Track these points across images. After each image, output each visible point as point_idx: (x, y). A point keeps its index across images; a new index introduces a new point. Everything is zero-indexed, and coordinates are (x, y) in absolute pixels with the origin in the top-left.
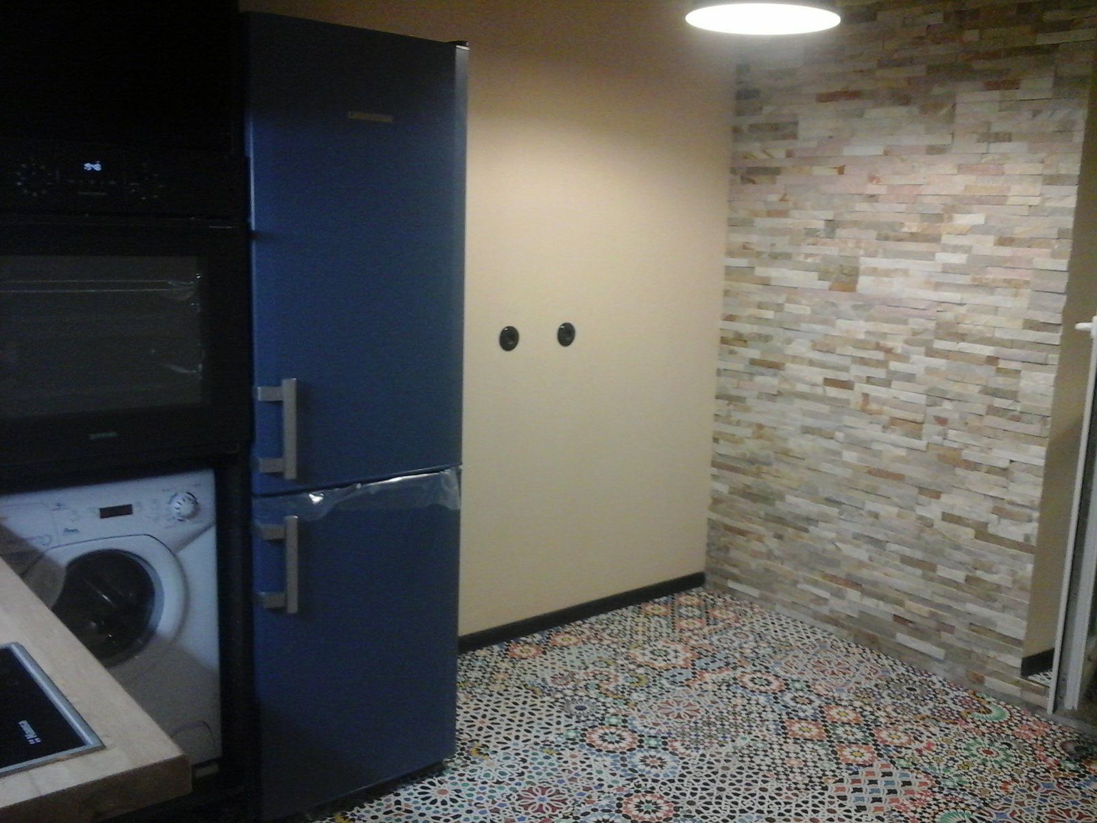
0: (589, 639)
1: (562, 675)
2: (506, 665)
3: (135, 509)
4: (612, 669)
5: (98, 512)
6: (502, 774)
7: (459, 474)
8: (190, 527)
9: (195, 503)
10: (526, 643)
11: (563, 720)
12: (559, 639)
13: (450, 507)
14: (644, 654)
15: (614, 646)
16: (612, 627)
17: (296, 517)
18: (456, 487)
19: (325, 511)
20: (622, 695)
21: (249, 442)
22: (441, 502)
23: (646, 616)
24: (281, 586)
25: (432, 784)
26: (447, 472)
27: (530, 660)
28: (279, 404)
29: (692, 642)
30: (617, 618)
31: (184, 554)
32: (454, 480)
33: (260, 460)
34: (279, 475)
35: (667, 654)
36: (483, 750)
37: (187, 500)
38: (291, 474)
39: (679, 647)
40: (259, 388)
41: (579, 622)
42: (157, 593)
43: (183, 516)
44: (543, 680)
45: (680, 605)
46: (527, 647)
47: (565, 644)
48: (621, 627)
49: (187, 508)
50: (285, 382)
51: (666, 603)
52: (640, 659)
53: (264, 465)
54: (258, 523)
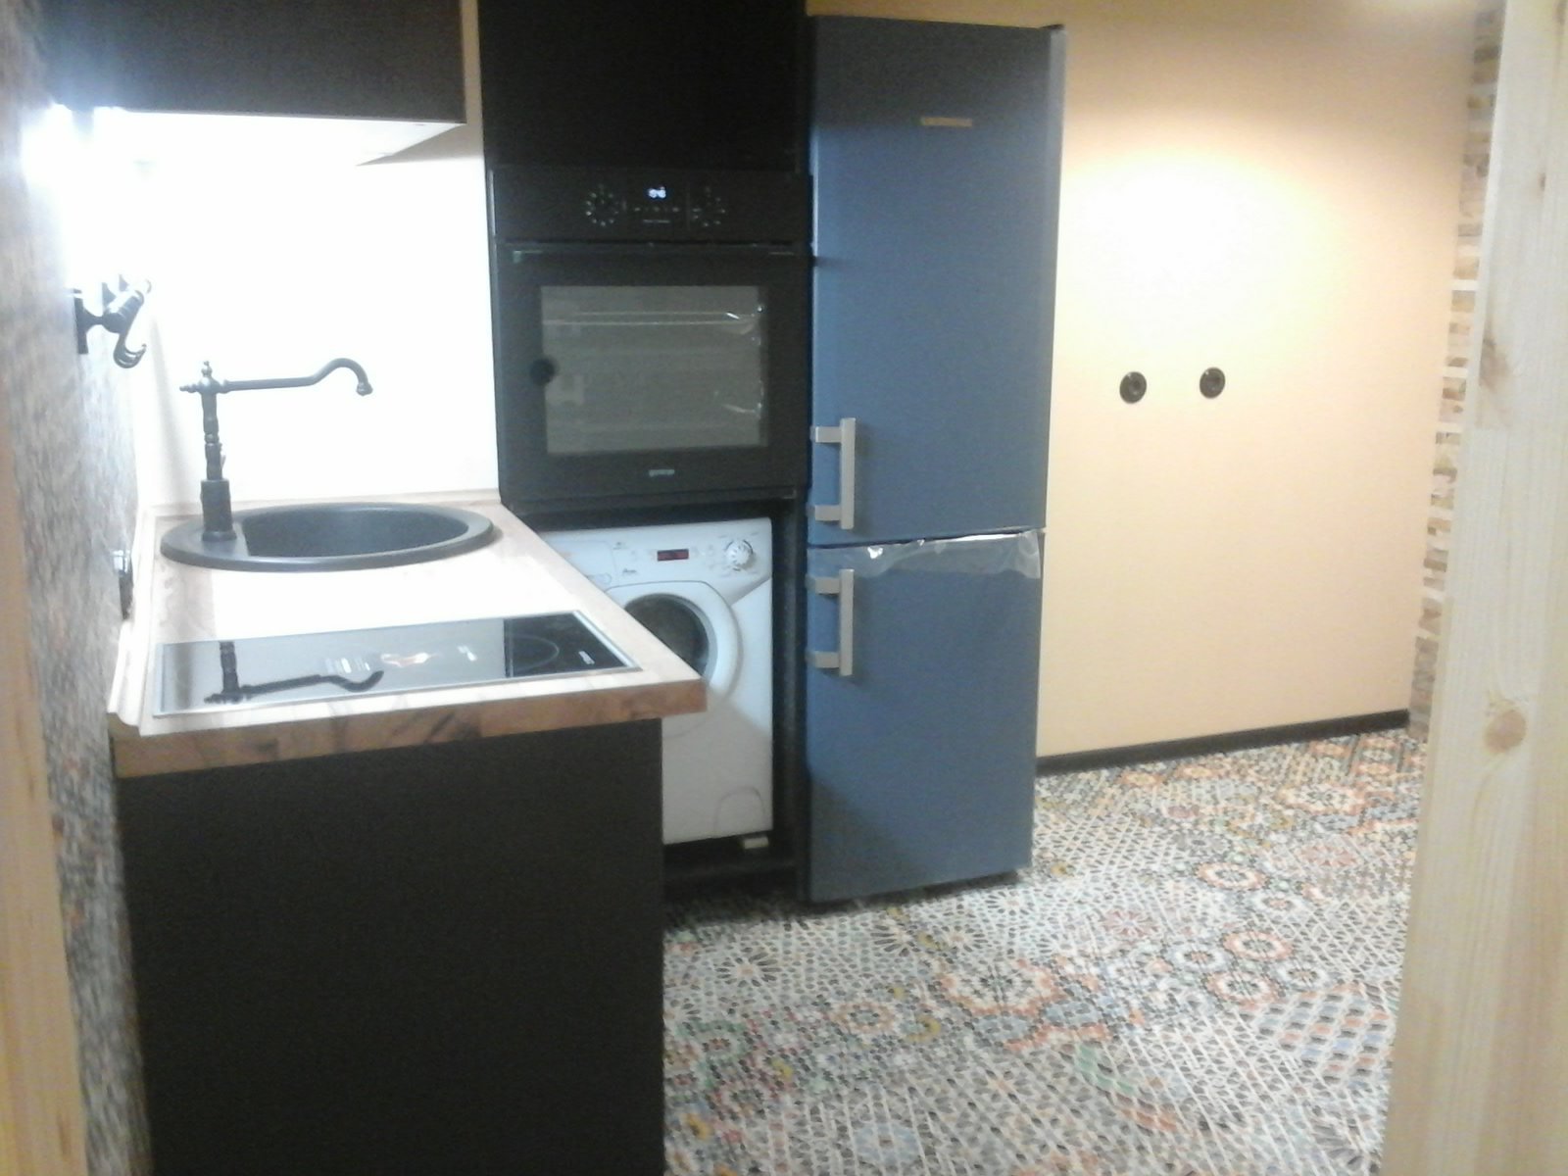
0: (1228, 773)
1: (1184, 808)
2: (1115, 790)
3: (691, 554)
4: (1251, 808)
5: (656, 554)
6: (1086, 894)
7: (1041, 538)
8: (745, 578)
9: (751, 552)
10: (1144, 771)
11: (1174, 851)
12: (1188, 771)
13: (1028, 574)
14: (1298, 796)
15: (1261, 784)
16: (1262, 763)
17: (852, 571)
18: (1037, 553)
19: (884, 568)
20: (1257, 836)
21: (806, 487)
22: (1019, 568)
23: (1314, 756)
24: (835, 646)
25: (1002, 894)
26: (1026, 534)
27: (1145, 789)
28: (837, 446)
29: (1370, 789)
30: (1273, 755)
31: (738, 607)
32: (1035, 545)
33: (816, 507)
34: (835, 524)
35: (1330, 797)
36: (1068, 870)
37: (742, 548)
38: (847, 522)
39: (1350, 792)
40: (817, 429)
41: (1221, 755)
42: (711, 647)
43: (738, 565)
44: (1158, 810)
45: (1365, 748)
46: (1145, 775)
47: (1195, 776)
48: (1274, 765)
49: (742, 557)
50: (844, 422)
51: (1346, 744)
52: (1291, 800)
53: (820, 512)
54: (812, 575)
